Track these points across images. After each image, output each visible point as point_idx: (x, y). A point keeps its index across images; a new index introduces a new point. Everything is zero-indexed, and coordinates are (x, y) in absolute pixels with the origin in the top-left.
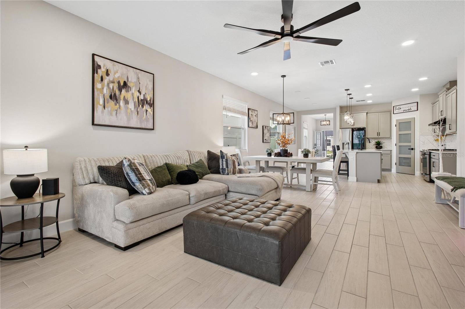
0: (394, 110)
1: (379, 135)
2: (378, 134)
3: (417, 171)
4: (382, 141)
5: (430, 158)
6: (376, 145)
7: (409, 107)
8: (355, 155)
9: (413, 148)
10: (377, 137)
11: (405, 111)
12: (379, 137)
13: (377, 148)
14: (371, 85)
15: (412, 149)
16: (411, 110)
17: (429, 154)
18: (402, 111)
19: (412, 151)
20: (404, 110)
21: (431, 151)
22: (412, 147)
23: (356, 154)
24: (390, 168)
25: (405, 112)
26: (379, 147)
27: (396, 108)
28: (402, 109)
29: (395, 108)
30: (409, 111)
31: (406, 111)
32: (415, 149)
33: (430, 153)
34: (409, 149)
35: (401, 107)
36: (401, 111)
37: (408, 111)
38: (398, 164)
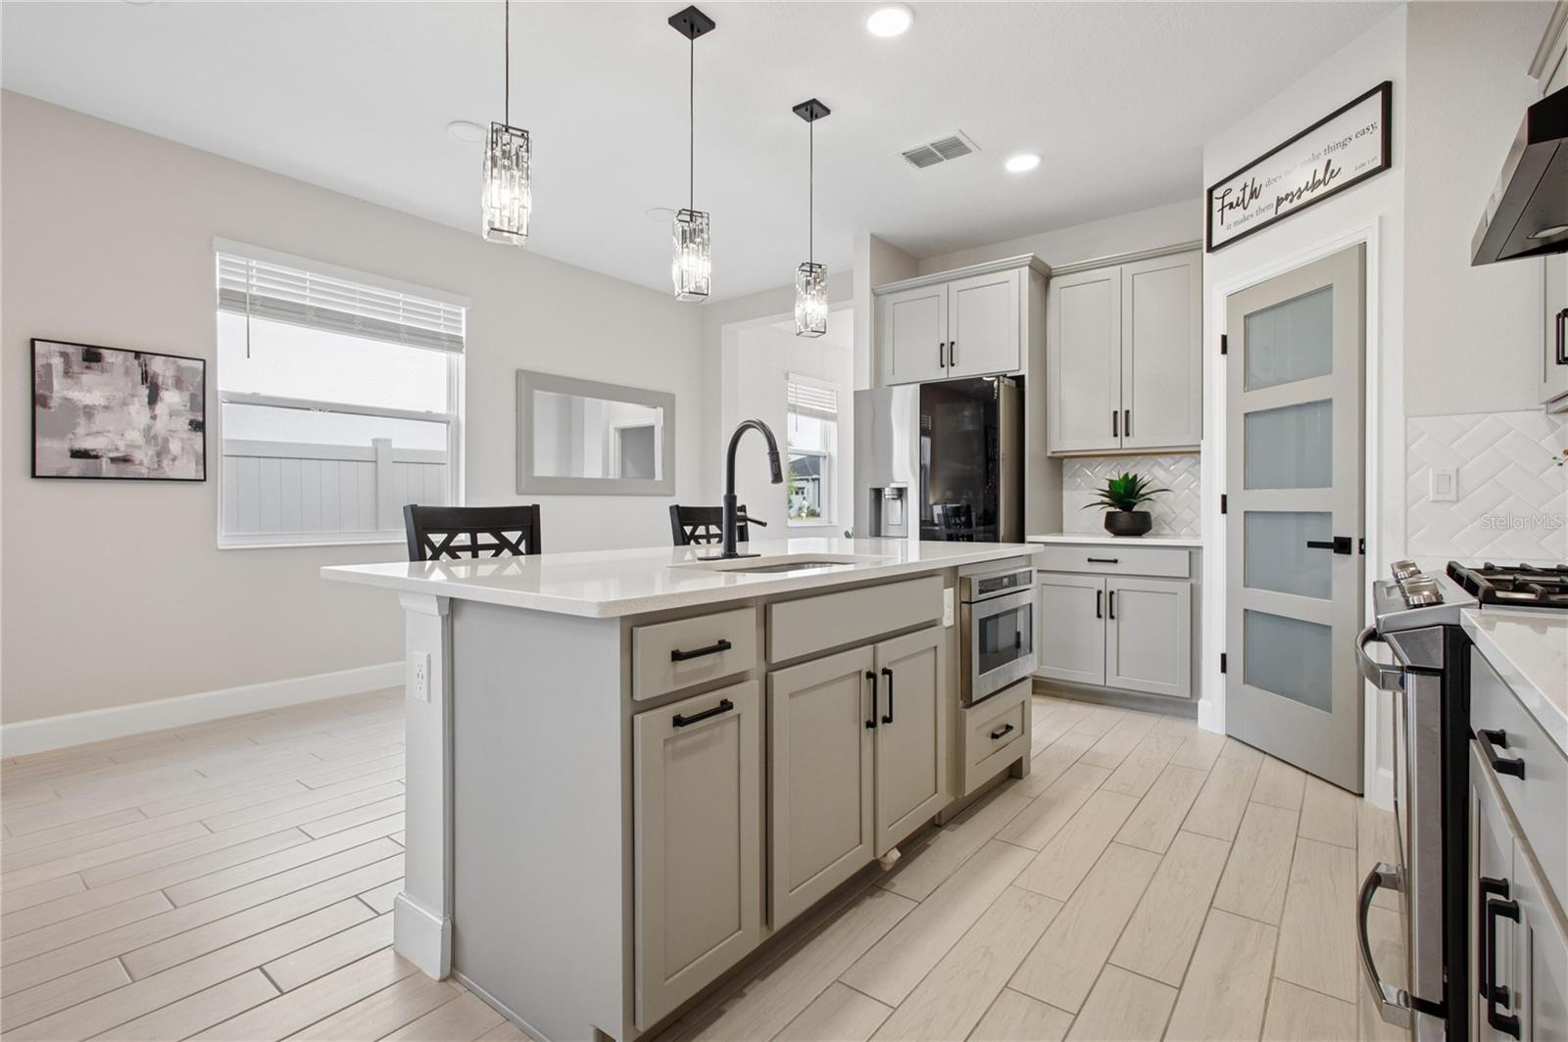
0: (1216, 216)
1: (1127, 435)
2: (1122, 423)
4: (1150, 474)
6: (1109, 502)
7: (1313, 159)
9: (1344, 534)
10: (1113, 444)
11: (1286, 207)
12: (1129, 444)
13: (1112, 525)
15: (1342, 546)
16: (1333, 183)
18: (1269, 207)
19: (1343, 566)
20: (1280, 201)
22: (1340, 529)
24: (1187, 695)
26: (1128, 520)
27: (1227, 201)
28: (1268, 197)
29: (1217, 204)
30: (1321, 190)
31: (1297, 203)
32: (1362, 541)
34: (1311, 545)
35: (1260, 174)
36: (1260, 210)
37: (1307, 196)
38: (1236, 663)
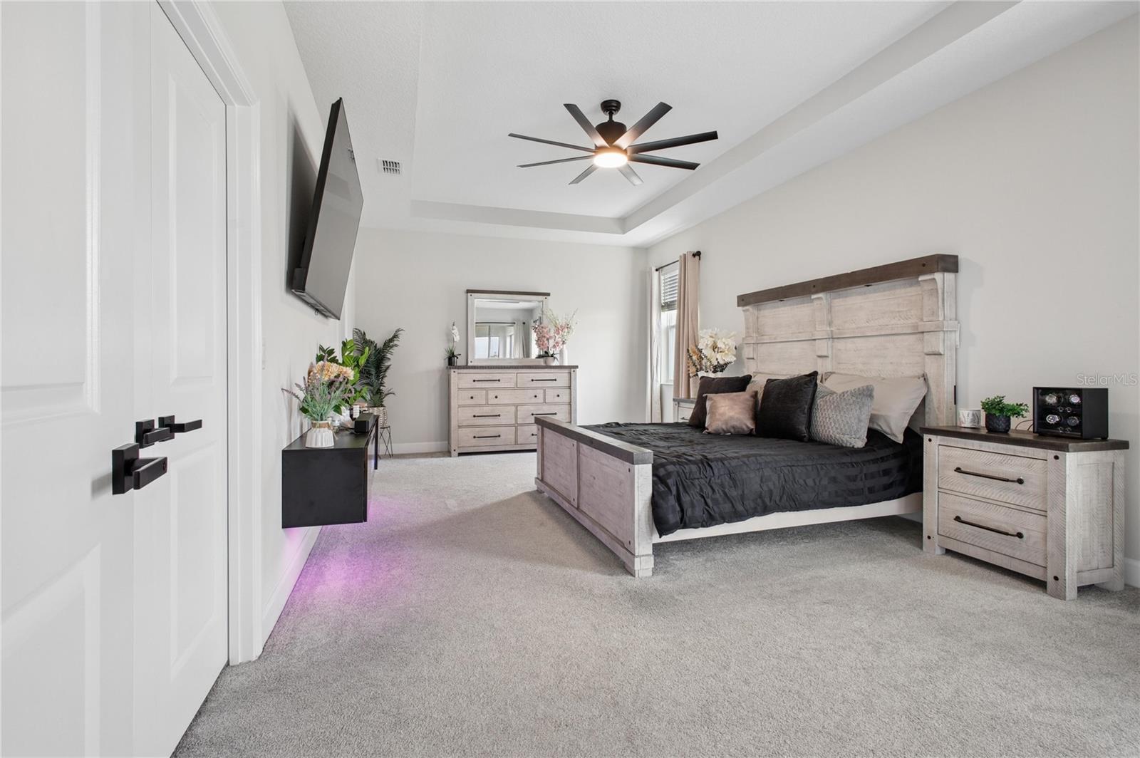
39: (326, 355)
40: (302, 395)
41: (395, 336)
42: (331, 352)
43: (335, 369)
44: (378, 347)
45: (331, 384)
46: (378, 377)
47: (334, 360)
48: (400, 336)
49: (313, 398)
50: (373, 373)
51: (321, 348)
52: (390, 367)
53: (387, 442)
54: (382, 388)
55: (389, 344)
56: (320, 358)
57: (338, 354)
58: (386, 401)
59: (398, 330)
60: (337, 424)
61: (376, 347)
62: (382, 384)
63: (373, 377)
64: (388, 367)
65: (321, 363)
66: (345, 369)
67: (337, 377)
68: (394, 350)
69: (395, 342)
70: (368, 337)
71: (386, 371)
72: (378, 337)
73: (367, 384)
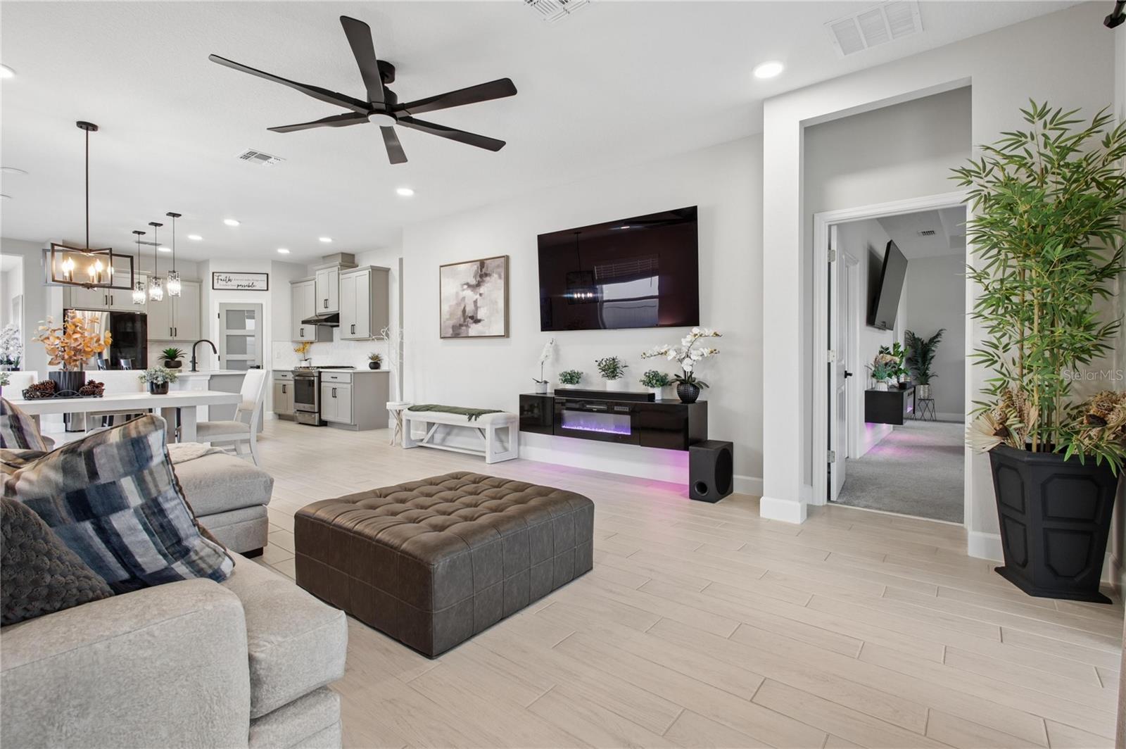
0: (215, 281)
1: (175, 335)
2: (173, 332)
3: (267, 410)
4: (179, 349)
5: (320, 382)
6: (166, 357)
7: (249, 280)
8: (207, 382)
9: (258, 364)
10: (171, 338)
12: (175, 338)
13: (167, 365)
14: (240, 222)
15: (258, 367)
16: (254, 288)
17: (317, 375)
20: (238, 286)
21: (321, 370)
23: (209, 381)
25: (239, 288)
26: (173, 364)
27: (220, 278)
28: (234, 283)
29: (216, 278)
30: (250, 288)
31: (242, 288)
32: (263, 366)
33: (320, 373)
35: (232, 276)
36: (232, 285)
37: (246, 288)
39: (884, 351)
40: (873, 369)
41: (938, 335)
42: (888, 349)
43: (888, 358)
44: (924, 343)
45: (886, 364)
46: (924, 363)
47: (889, 353)
48: (943, 334)
49: (878, 370)
50: (920, 360)
51: (882, 347)
52: (935, 357)
53: (931, 411)
54: (927, 371)
55: (934, 340)
56: (881, 352)
57: (891, 350)
58: (931, 381)
59: (942, 330)
60: (890, 384)
61: (923, 342)
62: (927, 369)
63: (920, 365)
64: (933, 357)
65: (882, 355)
66: (894, 358)
67: (891, 361)
68: (938, 345)
69: (939, 339)
70: (916, 336)
71: (931, 359)
72: (924, 335)
73: (916, 369)
